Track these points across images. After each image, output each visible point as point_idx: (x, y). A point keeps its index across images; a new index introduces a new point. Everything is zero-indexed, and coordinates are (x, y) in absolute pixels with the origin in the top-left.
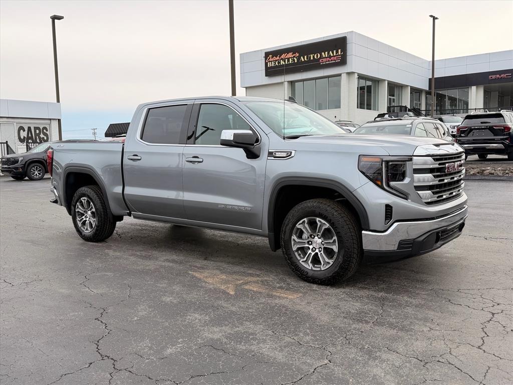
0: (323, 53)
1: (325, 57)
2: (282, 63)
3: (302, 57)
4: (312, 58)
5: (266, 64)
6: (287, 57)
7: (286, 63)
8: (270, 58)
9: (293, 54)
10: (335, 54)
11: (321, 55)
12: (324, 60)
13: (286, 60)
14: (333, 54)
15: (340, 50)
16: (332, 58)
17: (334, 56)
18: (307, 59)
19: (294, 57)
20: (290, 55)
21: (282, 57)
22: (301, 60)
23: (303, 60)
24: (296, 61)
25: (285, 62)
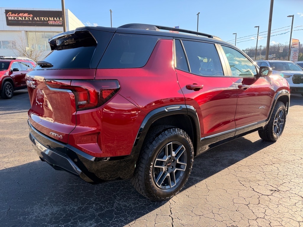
0: (50, 18)
1: (52, 21)
2: (20, 18)
3: (35, 18)
4: (42, 19)
5: (7, 18)
6: (23, 16)
7: (24, 19)
8: (10, 14)
9: (28, 15)
10: (58, 20)
11: (49, 18)
12: (51, 22)
13: (23, 18)
14: (57, 19)
15: (61, 18)
16: (57, 22)
17: (58, 21)
18: (39, 19)
19: (29, 16)
20: (26, 15)
21: (20, 15)
22: (35, 20)
23: (36, 19)
24: (31, 19)
25: (22, 18)
